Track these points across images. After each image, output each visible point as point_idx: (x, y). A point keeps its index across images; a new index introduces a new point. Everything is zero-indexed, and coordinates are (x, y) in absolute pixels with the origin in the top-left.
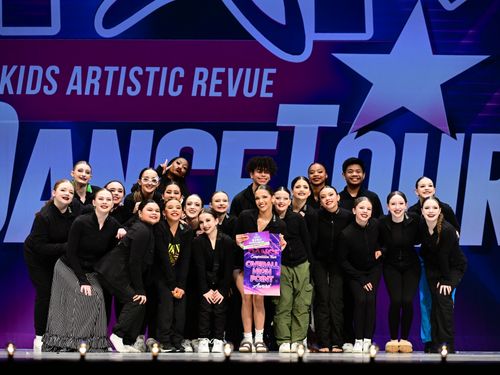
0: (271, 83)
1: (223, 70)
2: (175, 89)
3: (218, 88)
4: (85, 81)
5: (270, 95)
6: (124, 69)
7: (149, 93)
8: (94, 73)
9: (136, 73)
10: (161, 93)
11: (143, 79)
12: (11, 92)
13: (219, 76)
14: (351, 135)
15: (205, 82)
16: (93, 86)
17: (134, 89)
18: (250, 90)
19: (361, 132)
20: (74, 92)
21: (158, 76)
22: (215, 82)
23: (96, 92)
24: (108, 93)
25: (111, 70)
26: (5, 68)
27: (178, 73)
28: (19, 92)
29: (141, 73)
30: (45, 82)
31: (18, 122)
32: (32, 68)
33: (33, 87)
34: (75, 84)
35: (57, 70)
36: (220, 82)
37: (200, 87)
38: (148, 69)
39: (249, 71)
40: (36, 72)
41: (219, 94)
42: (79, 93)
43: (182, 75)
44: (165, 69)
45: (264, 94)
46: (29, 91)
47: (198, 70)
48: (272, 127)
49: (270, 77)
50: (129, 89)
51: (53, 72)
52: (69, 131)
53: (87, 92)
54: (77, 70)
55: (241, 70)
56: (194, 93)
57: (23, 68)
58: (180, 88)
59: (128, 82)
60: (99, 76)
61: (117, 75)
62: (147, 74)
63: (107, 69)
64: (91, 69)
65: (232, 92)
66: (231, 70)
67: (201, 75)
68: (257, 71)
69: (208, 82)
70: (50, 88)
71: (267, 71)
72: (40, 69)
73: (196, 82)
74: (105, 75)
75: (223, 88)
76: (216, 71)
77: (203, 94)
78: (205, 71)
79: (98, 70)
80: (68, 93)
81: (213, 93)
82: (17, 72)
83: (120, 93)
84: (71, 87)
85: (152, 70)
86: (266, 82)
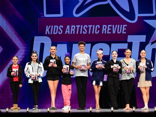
0: (125, 29)
1: (111, 26)
2: (97, 32)
3: (110, 31)
4: (71, 30)
5: (125, 33)
6: (82, 26)
7: (89, 33)
8: (73, 28)
9: (85, 27)
10: (93, 33)
11: (88, 29)
12: (49, 33)
13: (110, 27)
14: (150, 44)
15: (106, 29)
16: (73, 31)
17: (85, 32)
18: (119, 31)
19: (153, 43)
20: (67, 33)
21: (92, 28)
22: (109, 29)
23: (74, 33)
24: (77, 33)
25: (78, 26)
26: (47, 26)
27: (98, 27)
28: (51, 33)
29: (87, 27)
30: (59, 30)
31: (51, 42)
32: (55, 26)
33: (55, 32)
34: (68, 31)
35: (62, 27)
36: (110, 29)
37: (104, 31)
38: (89, 26)
39: (119, 26)
40: (56, 28)
41: (110, 33)
42: (69, 33)
43: (99, 27)
44: (94, 26)
45: (123, 32)
46: (54, 33)
47: (104, 26)
48: (126, 42)
49: (125, 27)
50: (83, 32)
51: (61, 27)
52: (66, 44)
53: (71, 33)
54: (68, 27)
55: (116, 26)
56: (103, 33)
57: (52, 26)
58: (98, 31)
59: (83, 30)
60: (74, 28)
61: (80, 28)
62: (89, 27)
63: (77, 26)
64: (72, 26)
65: (114, 32)
66: (113, 26)
67: (105, 27)
68: (121, 26)
69: (107, 29)
70: (60, 32)
71: (124, 26)
72: (57, 27)
73: (103, 29)
74: (76, 28)
75: (111, 31)
76: (109, 26)
77: (105, 33)
78: (106, 26)
79: (74, 26)
80: (66, 33)
81: (108, 33)
82: (51, 28)
83: (81, 33)
84: (66, 32)
85: (90, 26)
86: (124, 29)
